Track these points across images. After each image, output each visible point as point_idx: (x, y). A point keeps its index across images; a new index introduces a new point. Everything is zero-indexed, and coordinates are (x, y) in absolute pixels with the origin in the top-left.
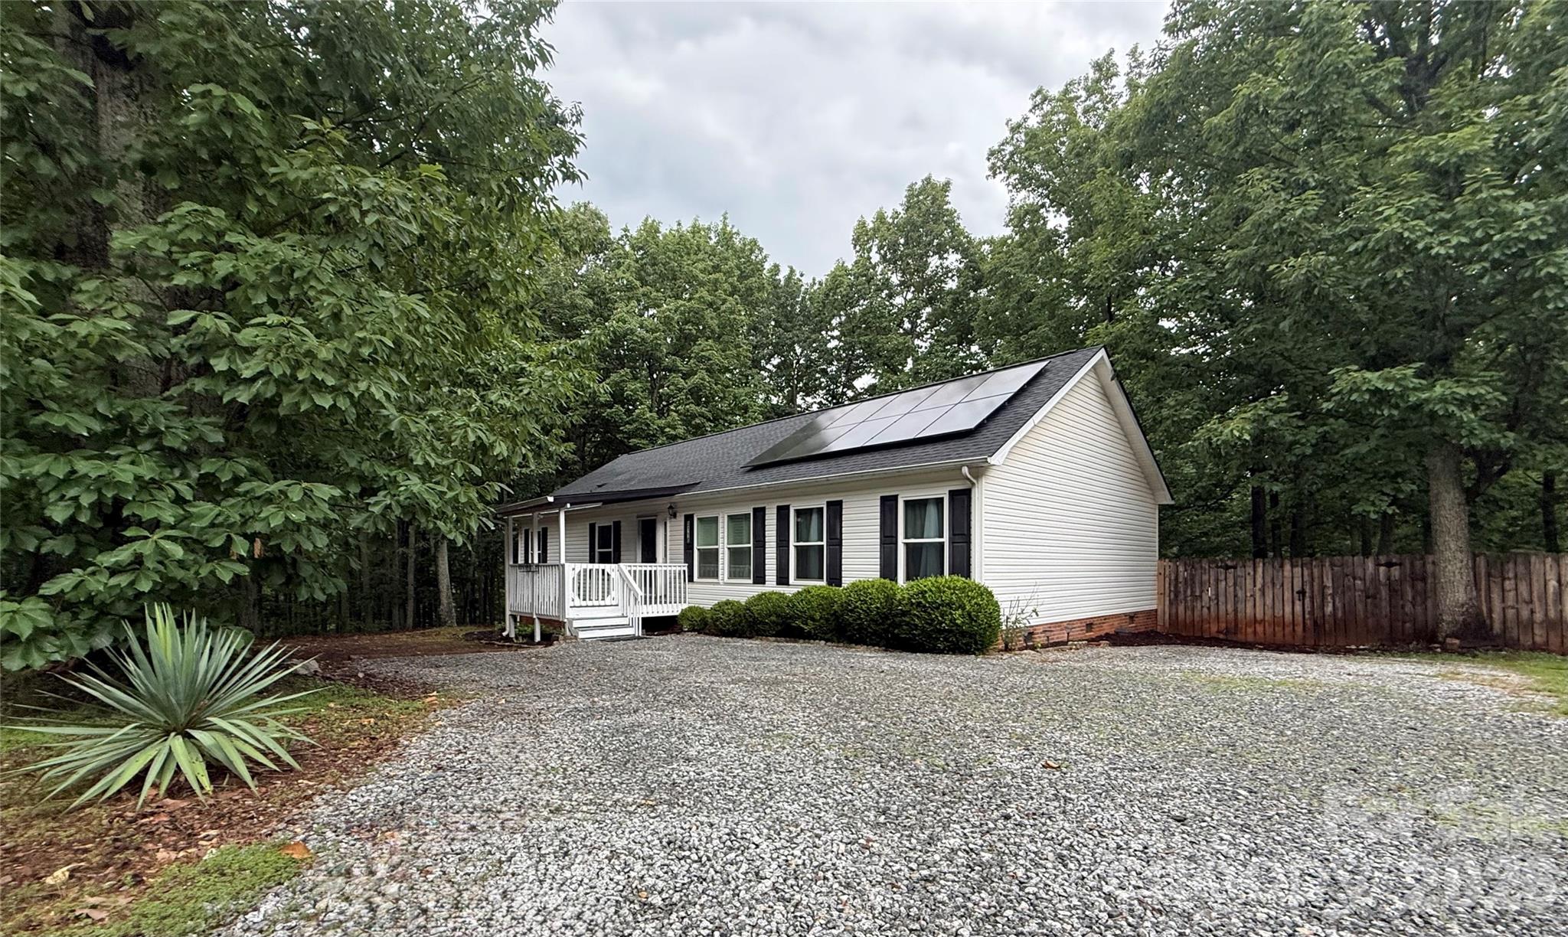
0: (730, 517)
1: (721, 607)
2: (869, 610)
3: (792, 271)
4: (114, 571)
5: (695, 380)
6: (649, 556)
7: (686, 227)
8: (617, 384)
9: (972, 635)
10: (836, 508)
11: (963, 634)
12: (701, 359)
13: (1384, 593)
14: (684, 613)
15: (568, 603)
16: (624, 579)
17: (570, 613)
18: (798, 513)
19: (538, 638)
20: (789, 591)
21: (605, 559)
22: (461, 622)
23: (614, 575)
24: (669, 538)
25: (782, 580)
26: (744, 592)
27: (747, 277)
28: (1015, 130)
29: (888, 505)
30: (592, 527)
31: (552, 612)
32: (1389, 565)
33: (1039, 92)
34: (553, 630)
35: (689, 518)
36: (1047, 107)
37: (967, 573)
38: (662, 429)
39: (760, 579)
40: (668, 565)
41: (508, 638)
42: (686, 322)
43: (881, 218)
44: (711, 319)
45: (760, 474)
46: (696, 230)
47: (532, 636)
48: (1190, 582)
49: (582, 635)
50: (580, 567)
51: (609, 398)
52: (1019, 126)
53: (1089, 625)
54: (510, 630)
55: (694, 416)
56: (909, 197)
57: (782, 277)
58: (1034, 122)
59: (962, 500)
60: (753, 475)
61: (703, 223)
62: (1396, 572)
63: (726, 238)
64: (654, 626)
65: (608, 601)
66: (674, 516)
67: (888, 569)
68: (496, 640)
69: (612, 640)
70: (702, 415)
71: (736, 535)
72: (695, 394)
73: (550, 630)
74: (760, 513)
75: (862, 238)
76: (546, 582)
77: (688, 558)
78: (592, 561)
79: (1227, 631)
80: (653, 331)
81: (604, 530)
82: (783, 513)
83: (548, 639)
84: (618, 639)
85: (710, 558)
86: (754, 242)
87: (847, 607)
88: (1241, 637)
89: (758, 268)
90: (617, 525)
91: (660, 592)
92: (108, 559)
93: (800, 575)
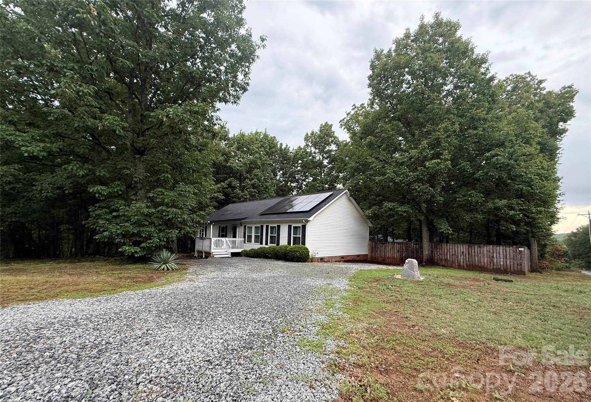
0: (255, 227)
1: (251, 250)
2: (282, 252)
3: (287, 145)
4: (149, 243)
5: (253, 181)
6: (235, 236)
7: (254, 132)
8: (229, 182)
9: (301, 258)
10: (279, 227)
11: (299, 258)
12: (256, 175)
13: (415, 252)
14: (242, 251)
15: (212, 248)
16: (227, 242)
17: (212, 251)
18: (271, 227)
19: (204, 257)
20: (267, 246)
21: (223, 236)
22: (179, 252)
23: (225, 241)
24: (240, 231)
25: (267, 244)
26: (257, 246)
27: (272, 148)
28: (348, 114)
29: (290, 227)
30: (220, 227)
31: (207, 250)
32: (416, 244)
33: (354, 105)
34: (208, 255)
35: (245, 226)
36: (356, 110)
37: (304, 245)
38: (242, 196)
39: (261, 243)
40: (239, 239)
41: (195, 257)
42: (251, 163)
43: (312, 133)
44: (259, 163)
45: (262, 216)
46: (257, 133)
47: (202, 256)
48: (375, 247)
49: (215, 256)
50: (215, 239)
51: (227, 186)
52: (349, 113)
53: (342, 257)
54: (196, 254)
55: (252, 192)
56: (321, 128)
57: (283, 147)
58: (352, 113)
59: (304, 227)
60: (261, 216)
61: (259, 131)
62: (417, 246)
63: (266, 136)
64: (234, 255)
65: (222, 248)
66: (241, 225)
67: (289, 243)
68: (192, 257)
69: (223, 258)
70: (255, 192)
71: (256, 232)
72: (254, 186)
73: (207, 255)
74: (262, 226)
75: (306, 139)
76: (206, 242)
77: (245, 237)
78: (219, 237)
79: (383, 260)
80: (241, 167)
81: (223, 228)
82: (267, 227)
83: (206, 257)
84: (224, 257)
85: (250, 237)
86: (275, 137)
87: (278, 251)
88: (386, 262)
89: (275, 145)
90: (226, 227)
91: (237, 246)
92: (149, 241)
93: (270, 243)
